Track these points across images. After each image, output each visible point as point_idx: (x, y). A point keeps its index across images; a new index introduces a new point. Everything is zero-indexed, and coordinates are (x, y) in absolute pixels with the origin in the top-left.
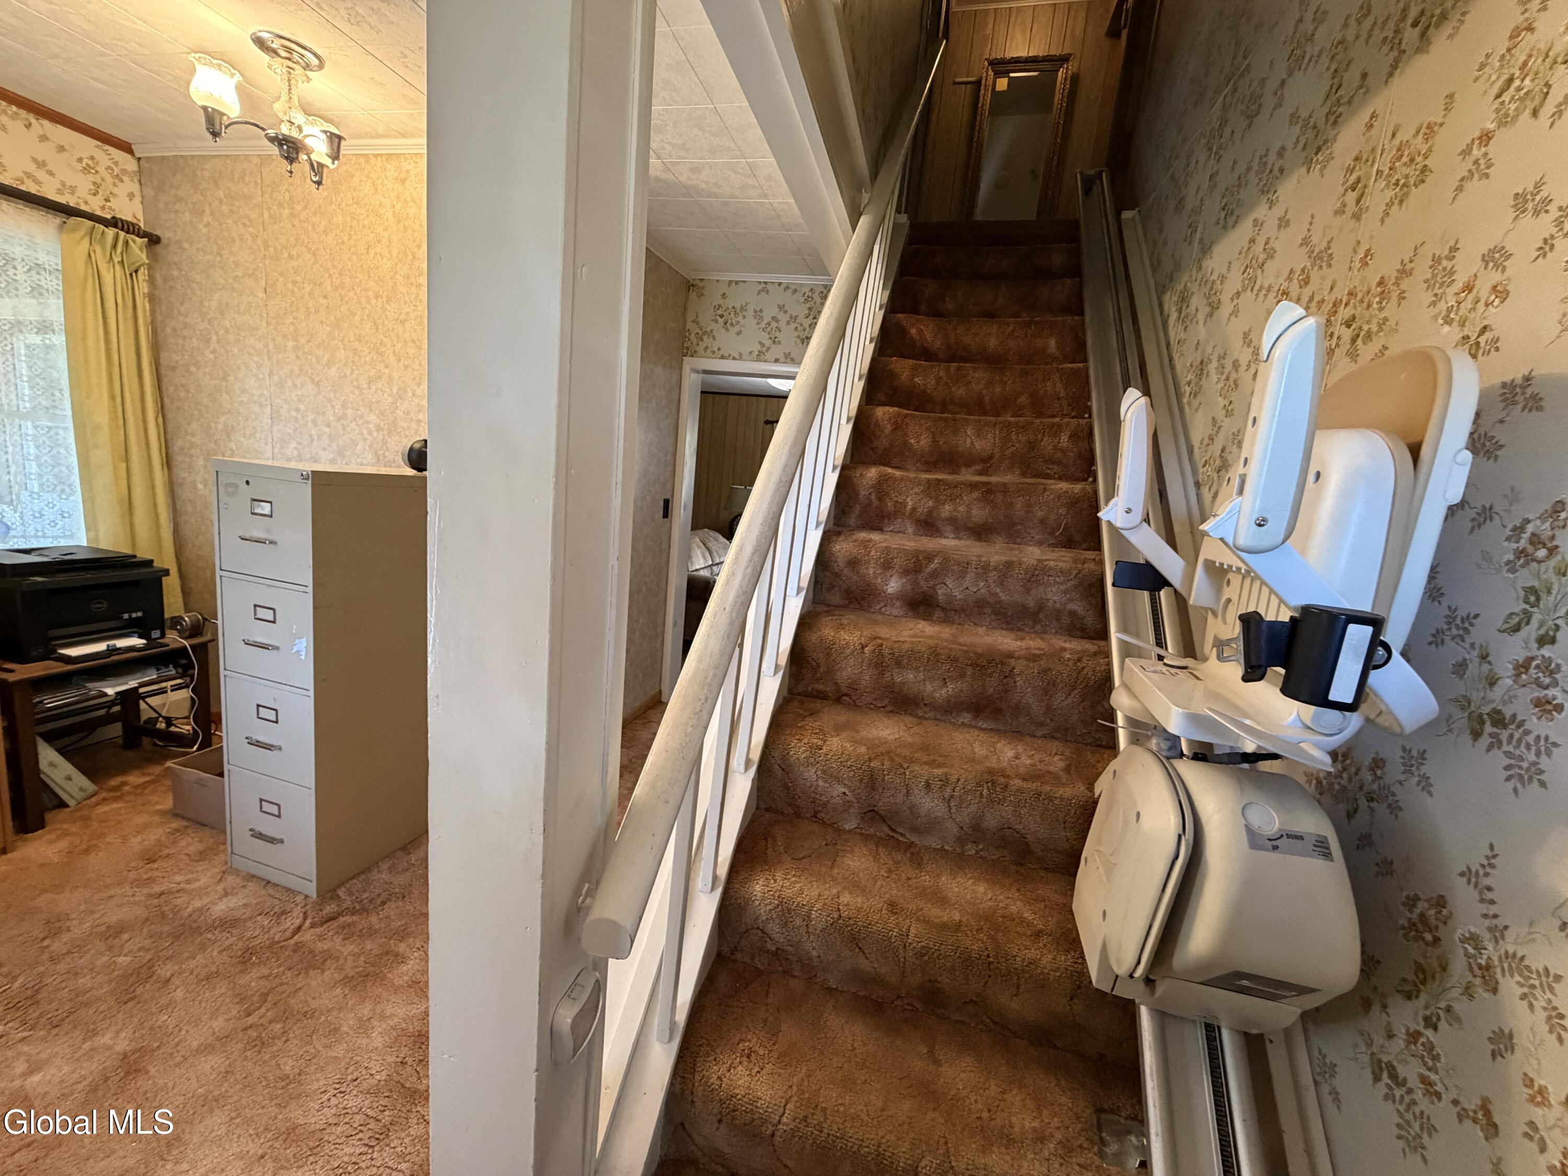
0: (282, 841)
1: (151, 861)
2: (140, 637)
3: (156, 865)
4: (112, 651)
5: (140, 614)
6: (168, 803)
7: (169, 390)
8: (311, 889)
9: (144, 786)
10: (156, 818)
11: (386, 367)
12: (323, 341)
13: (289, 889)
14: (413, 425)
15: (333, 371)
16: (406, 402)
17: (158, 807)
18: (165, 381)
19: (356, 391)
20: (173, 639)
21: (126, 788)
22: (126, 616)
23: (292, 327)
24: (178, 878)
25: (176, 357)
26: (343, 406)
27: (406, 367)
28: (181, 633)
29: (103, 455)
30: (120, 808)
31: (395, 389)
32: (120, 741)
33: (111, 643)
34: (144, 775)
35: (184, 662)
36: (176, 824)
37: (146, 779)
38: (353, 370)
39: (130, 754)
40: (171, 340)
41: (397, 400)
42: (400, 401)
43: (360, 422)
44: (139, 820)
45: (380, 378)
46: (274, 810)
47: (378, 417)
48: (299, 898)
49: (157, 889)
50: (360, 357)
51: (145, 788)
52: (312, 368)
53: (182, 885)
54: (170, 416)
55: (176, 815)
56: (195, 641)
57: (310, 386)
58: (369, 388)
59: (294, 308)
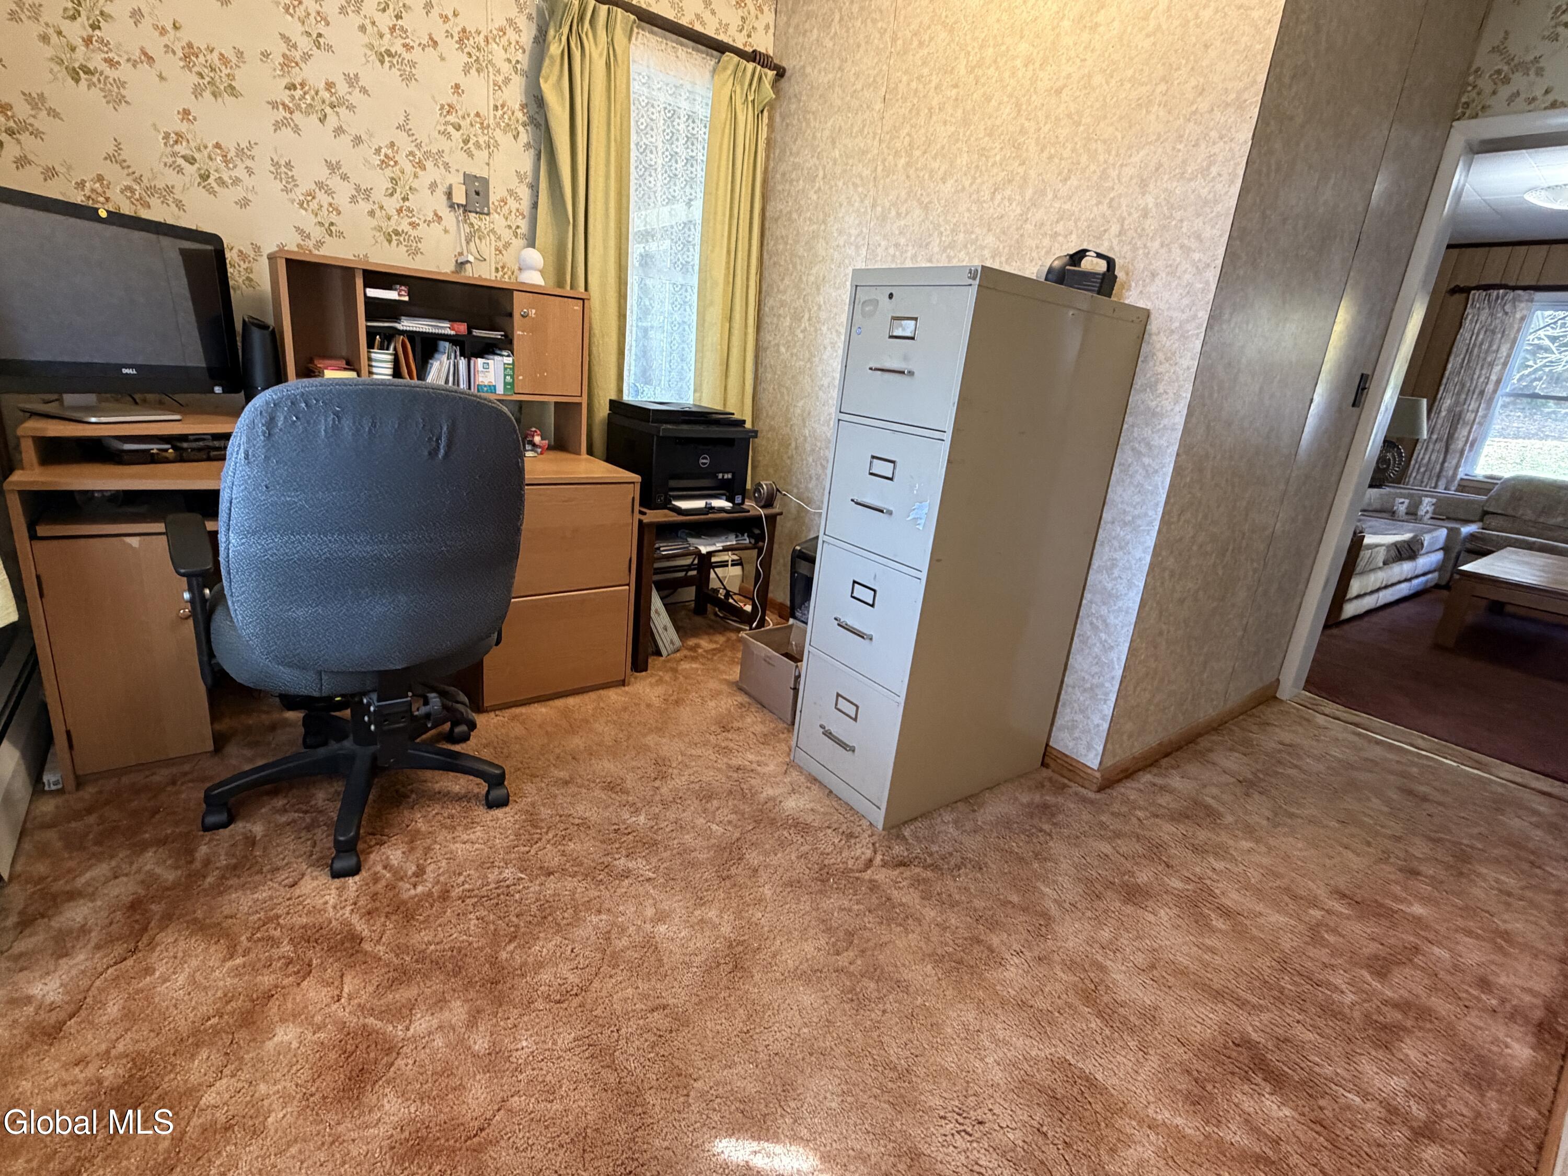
0: (853, 750)
1: (725, 729)
2: (728, 500)
3: (730, 736)
4: (709, 509)
5: (730, 476)
6: (735, 673)
7: (770, 244)
8: (879, 818)
9: (714, 651)
10: (724, 687)
11: (1023, 163)
12: (943, 147)
13: (852, 809)
14: (1046, 242)
15: (948, 188)
16: (1043, 210)
17: (724, 677)
18: (767, 233)
19: (974, 208)
20: (751, 506)
21: (700, 651)
22: (720, 476)
23: (907, 139)
24: (750, 757)
25: (780, 206)
26: (953, 231)
27: (1051, 158)
28: (757, 500)
29: (716, 313)
30: (697, 669)
31: (1029, 193)
32: (693, 604)
33: (709, 501)
34: (711, 641)
35: (757, 531)
36: (742, 698)
37: (714, 646)
38: (974, 178)
39: (698, 620)
40: (780, 188)
41: (1028, 209)
42: (1034, 209)
43: (971, 249)
44: (713, 684)
45: (1010, 181)
46: (851, 711)
47: (998, 238)
48: (865, 823)
49: (735, 762)
50: (987, 158)
51: (714, 655)
52: (923, 188)
53: (754, 766)
54: (766, 274)
55: (741, 689)
56: (770, 511)
57: (917, 212)
58: (992, 199)
59: (914, 112)
